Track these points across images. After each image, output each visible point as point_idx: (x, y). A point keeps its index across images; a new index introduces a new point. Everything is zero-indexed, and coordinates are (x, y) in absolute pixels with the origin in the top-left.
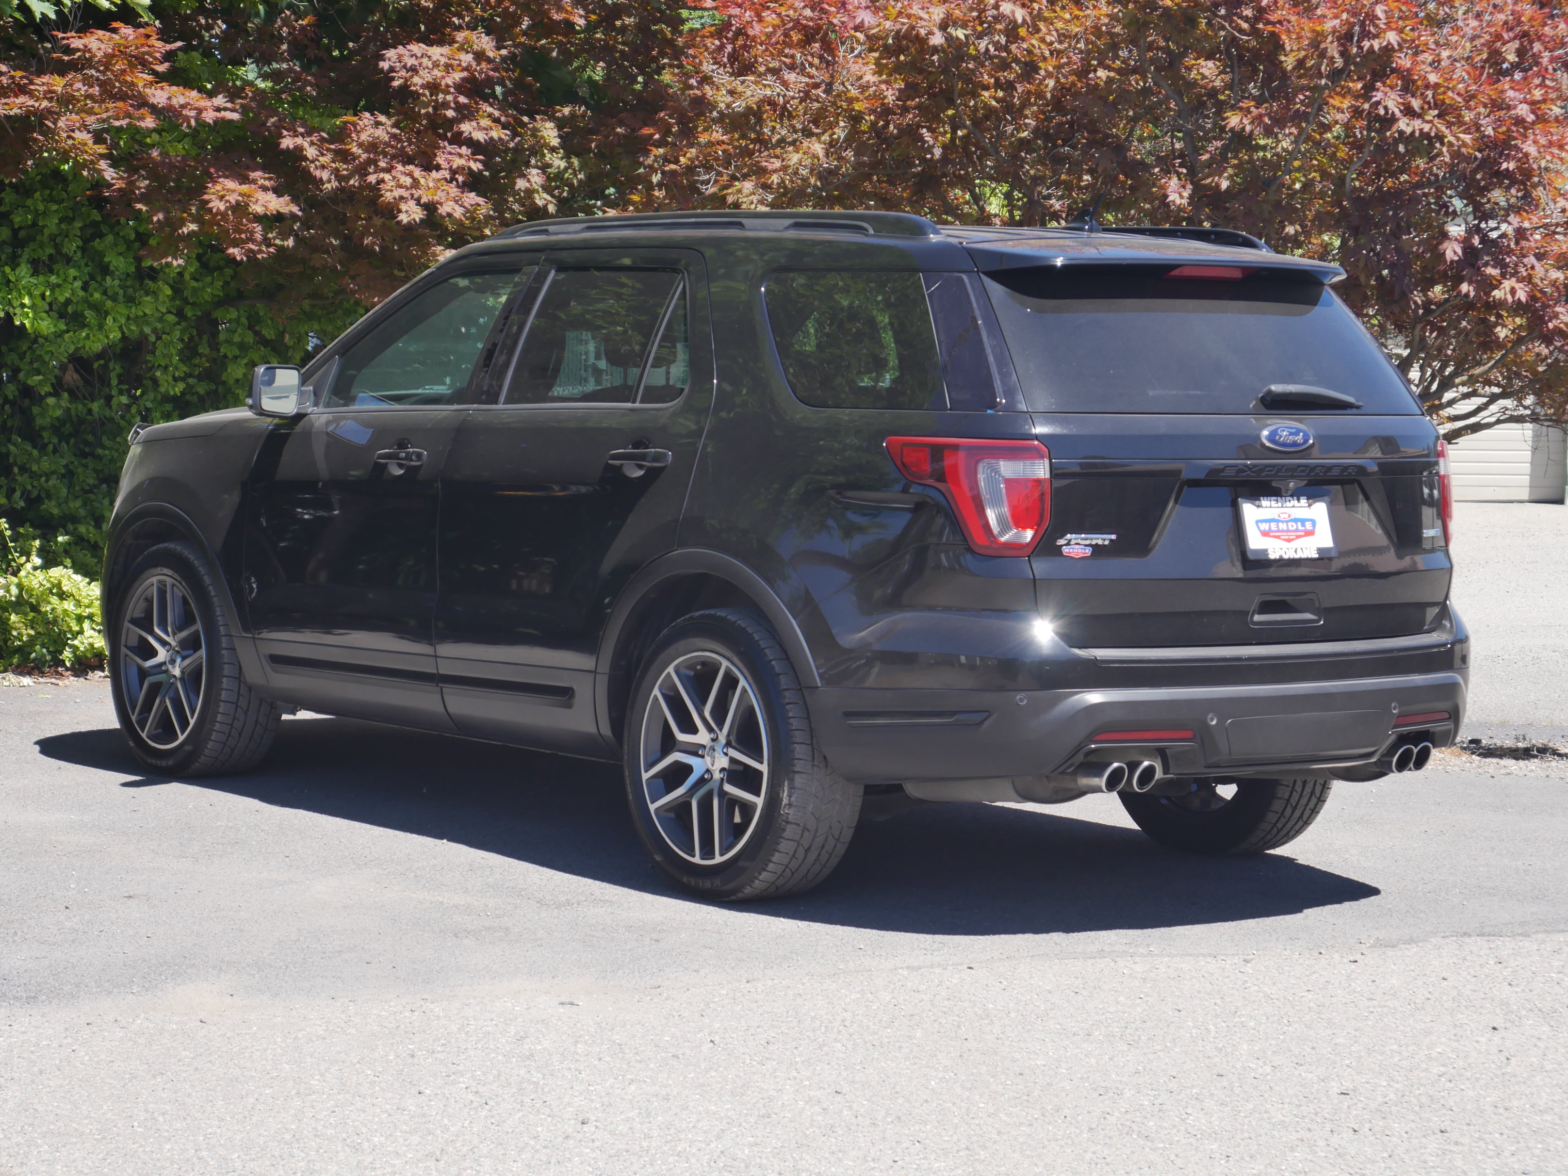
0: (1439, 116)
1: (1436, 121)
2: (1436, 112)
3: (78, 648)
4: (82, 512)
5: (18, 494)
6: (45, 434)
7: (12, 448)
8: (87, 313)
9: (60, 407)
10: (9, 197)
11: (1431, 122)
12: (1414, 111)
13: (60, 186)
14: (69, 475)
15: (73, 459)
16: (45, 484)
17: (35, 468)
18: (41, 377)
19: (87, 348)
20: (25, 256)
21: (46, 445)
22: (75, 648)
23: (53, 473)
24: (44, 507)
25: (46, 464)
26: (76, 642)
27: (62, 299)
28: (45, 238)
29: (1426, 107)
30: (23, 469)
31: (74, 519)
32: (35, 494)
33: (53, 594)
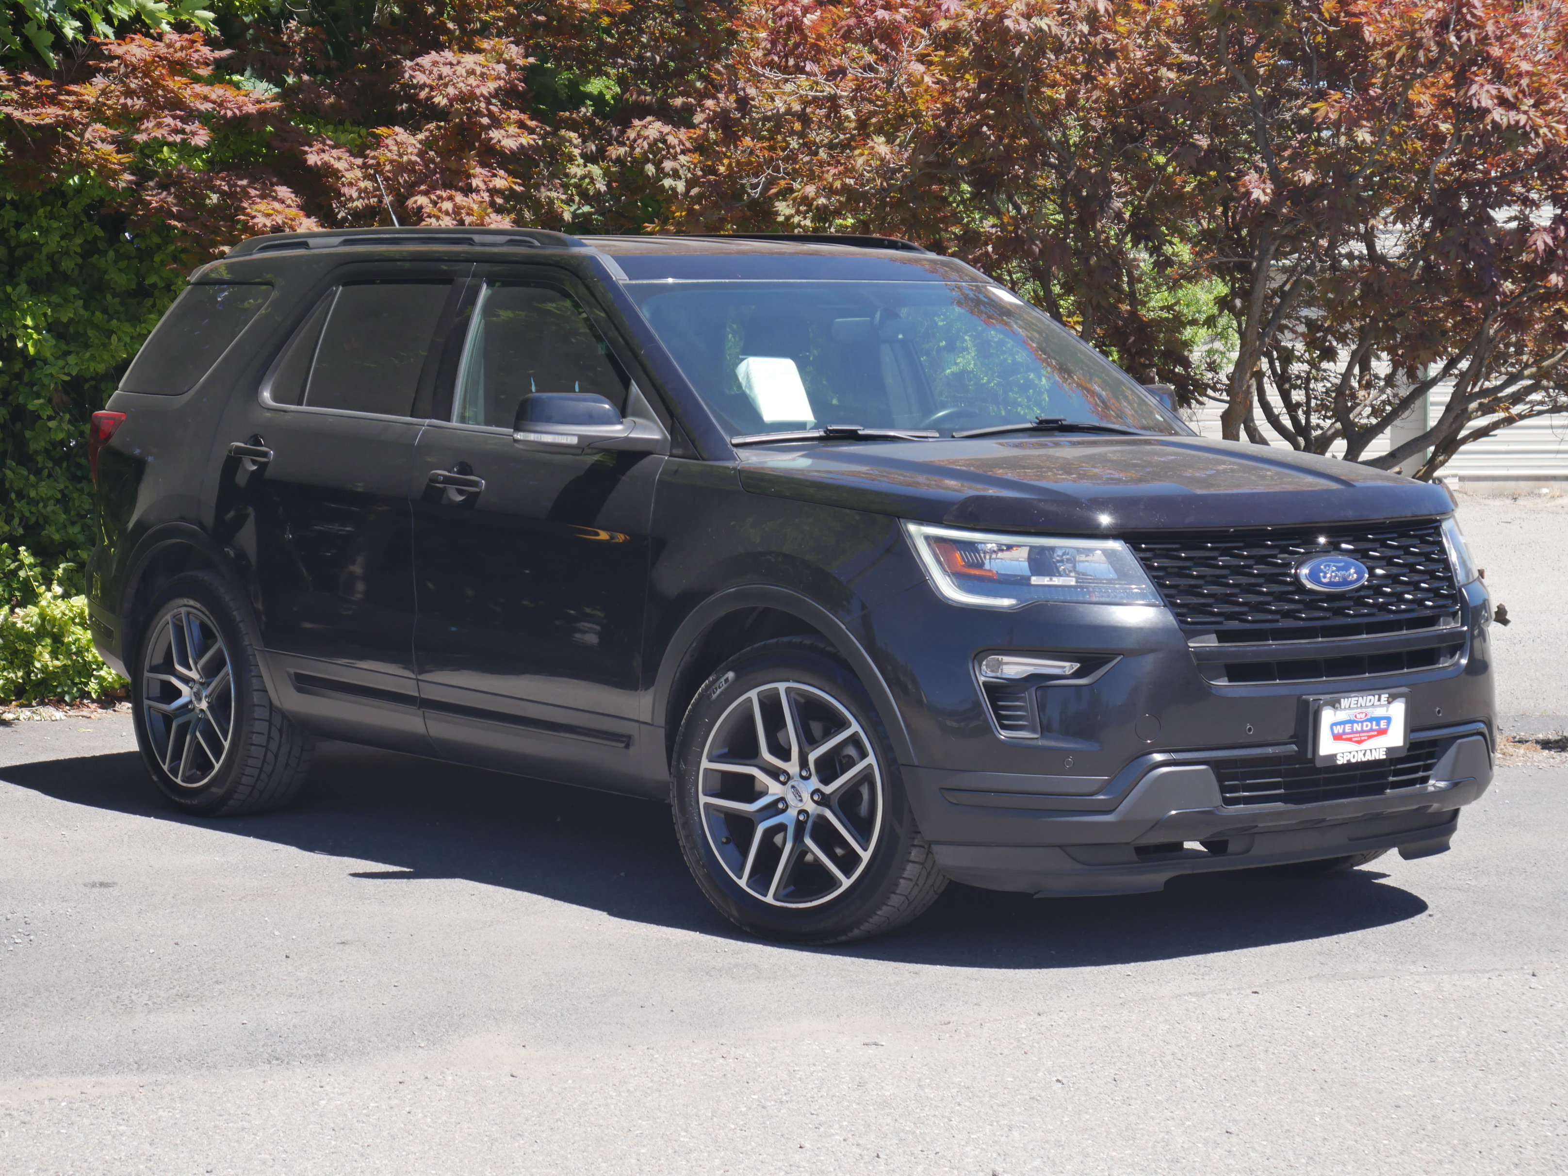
0: (1535, 106)
1: (1532, 112)
2: (1532, 102)
3: (104, 679)
4: (81, 538)
5: (16, 521)
6: (40, 459)
7: (8, 473)
8: (91, 333)
9: (62, 430)
10: (10, 214)
11: (1525, 113)
12: (1507, 100)
13: (60, 203)
14: (64, 501)
15: (67, 483)
16: (43, 511)
17: (33, 494)
18: (41, 401)
19: (92, 370)
20: (23, 276)
21: (42, 469)
22: (101, 679)
23: (49, 499)
24: (44, 533)
25: (44, 489)
26: (102, 673)
27: (65, 320)
28: (43, 256)
29: (1520, 96)
30: (21, 495)
31: (73, 545)
32: (33, 519)
33: (75, 624)
